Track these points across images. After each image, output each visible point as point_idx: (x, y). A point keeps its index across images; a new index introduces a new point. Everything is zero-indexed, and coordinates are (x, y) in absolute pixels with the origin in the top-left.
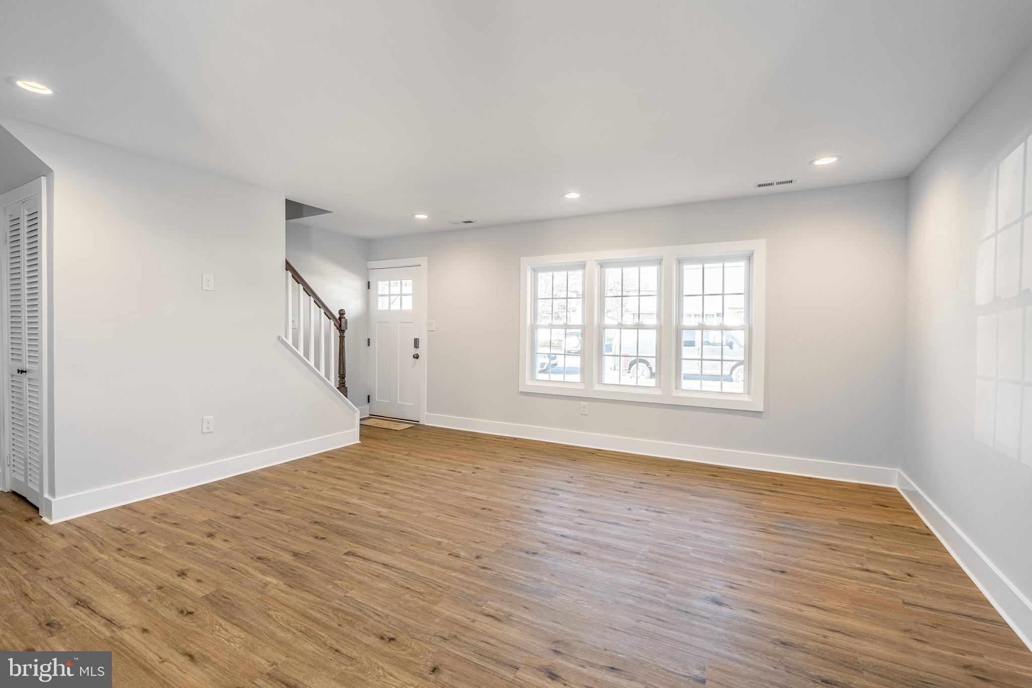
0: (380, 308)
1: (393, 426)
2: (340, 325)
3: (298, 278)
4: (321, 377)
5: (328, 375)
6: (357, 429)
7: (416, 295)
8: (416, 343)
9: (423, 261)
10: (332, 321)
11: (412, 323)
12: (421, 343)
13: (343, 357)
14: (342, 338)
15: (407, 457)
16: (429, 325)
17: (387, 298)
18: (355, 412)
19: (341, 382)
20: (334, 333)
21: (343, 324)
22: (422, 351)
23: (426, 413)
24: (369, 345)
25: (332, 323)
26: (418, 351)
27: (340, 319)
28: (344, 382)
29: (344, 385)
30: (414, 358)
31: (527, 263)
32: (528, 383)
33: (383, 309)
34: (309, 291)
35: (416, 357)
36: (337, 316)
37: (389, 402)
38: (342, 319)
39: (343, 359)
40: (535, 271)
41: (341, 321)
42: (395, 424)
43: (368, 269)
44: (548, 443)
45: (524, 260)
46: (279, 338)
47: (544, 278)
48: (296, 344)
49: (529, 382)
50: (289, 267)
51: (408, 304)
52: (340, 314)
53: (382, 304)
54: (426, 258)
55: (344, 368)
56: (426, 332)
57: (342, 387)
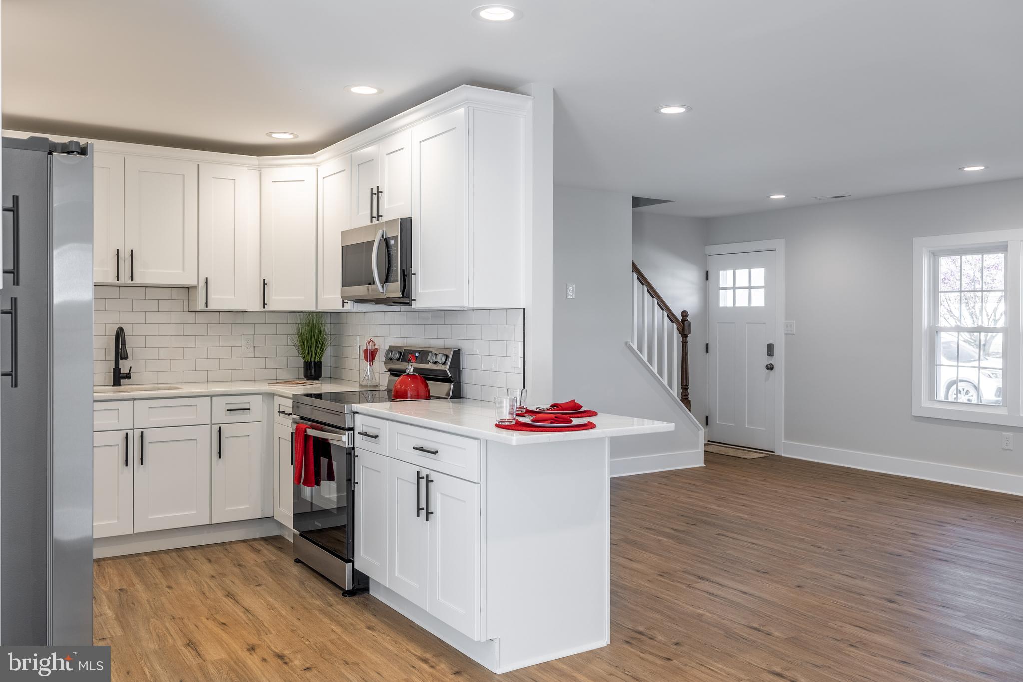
0: (722, 305)
1: (740, 454)
2: (683, 329)
3: (643, 280)
4: (664, 385)
5: (670, 384)
6: (701, 450)
7: (768, 287)
8: (770, 350)
9: (780, 244)
10: (675, 325)
11: (764, 323)
12: (776, 351)
13: (686, 365)
14: (685, 344)
15: (763, 483)
16: (787, 326)
17: (731, 292)
18: (699, 430)
19: (684, 394)
20: (676, 337)
21: (686, 328)
22: (779, 360)
23: (783, 441)
24: (707, 351)
25: (675, 326)
26: (772, 361)
27: (683, 321)
28: (687, 394)
29: (686, 397)
30: (768, 369)
31: (922, 247)
32: (924, 405)
33: (725, 306)
34: (653, 293)
35: (770, 367)
36: (680, 318)
37: (733, 425)
38: (685, 322)
39: (686, 368)
40: (934, 255)
41: (684, 324)
42: (742, 453)
43: (706, 255)
44: (953, 486)
45: (916, 240)
46: (626, 343)
47: (946, 264)
48: (640, 348)
49: (926, 403)
50: (635, 269)
51: (759, 299)
52: (682, 315)
53: (726, 300)
54: (783, 241)
55: (687, 378)
56: (784, 335)
57: (685, 399)
